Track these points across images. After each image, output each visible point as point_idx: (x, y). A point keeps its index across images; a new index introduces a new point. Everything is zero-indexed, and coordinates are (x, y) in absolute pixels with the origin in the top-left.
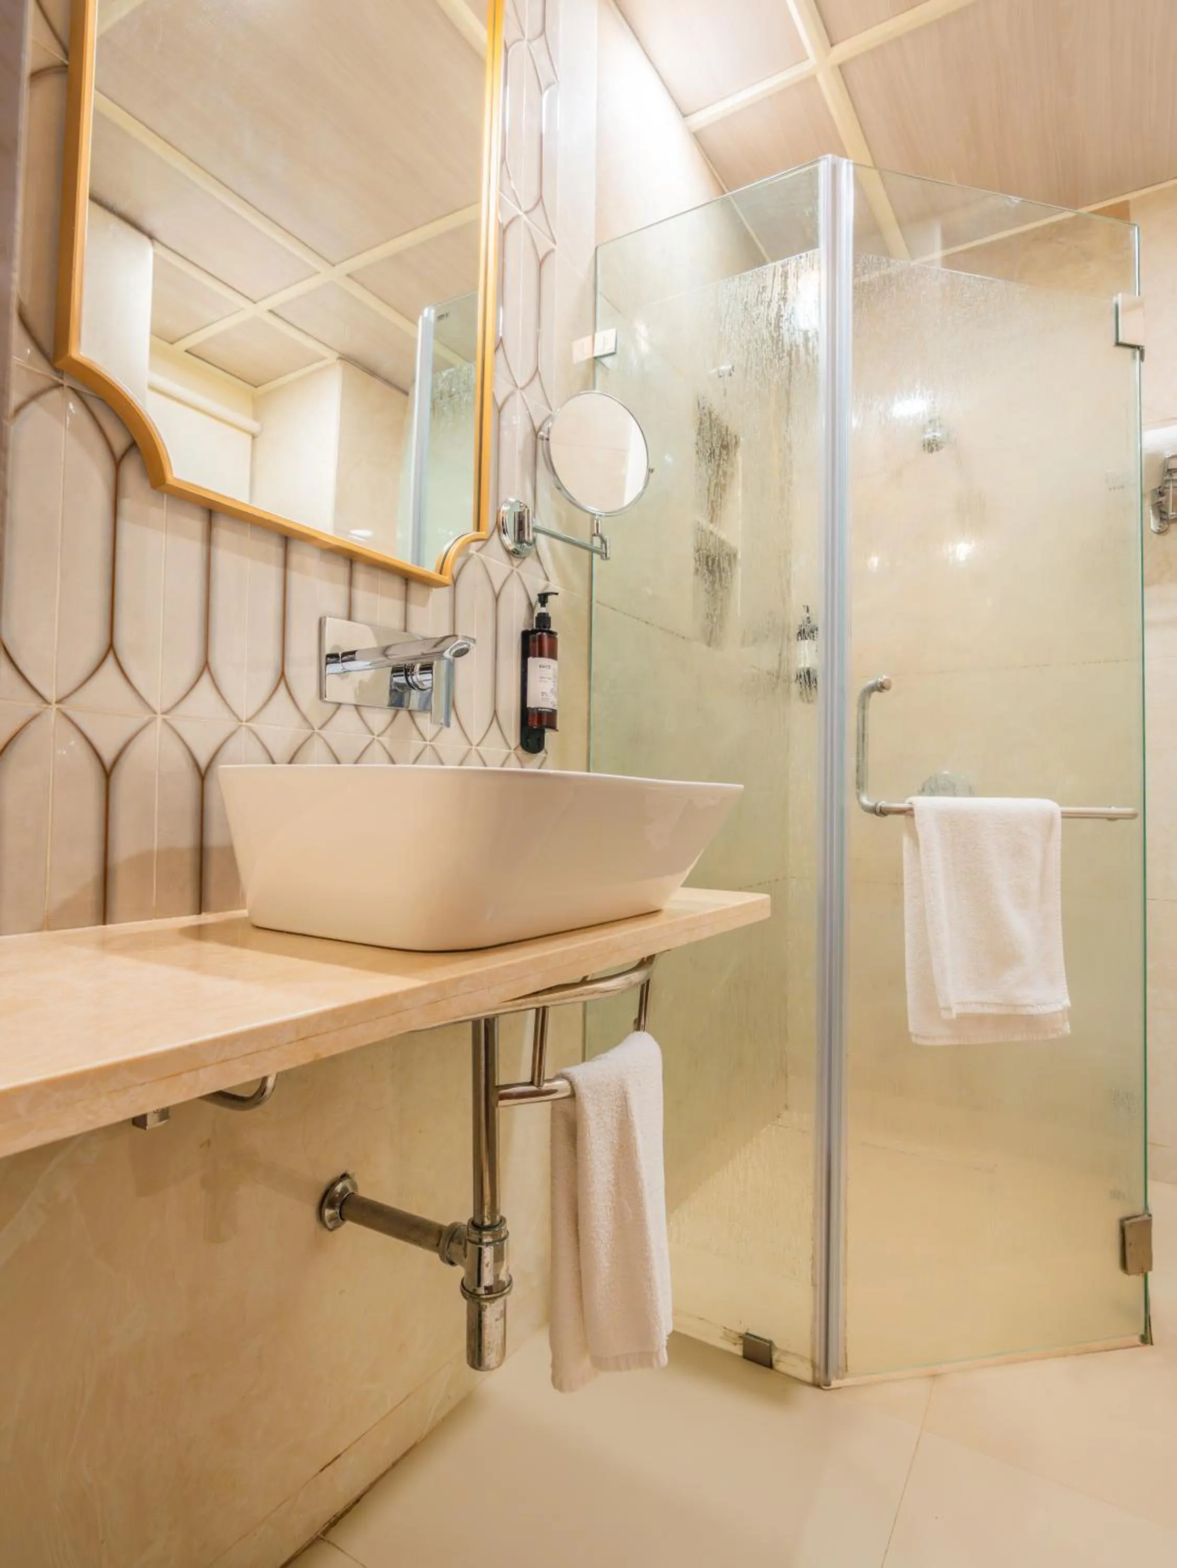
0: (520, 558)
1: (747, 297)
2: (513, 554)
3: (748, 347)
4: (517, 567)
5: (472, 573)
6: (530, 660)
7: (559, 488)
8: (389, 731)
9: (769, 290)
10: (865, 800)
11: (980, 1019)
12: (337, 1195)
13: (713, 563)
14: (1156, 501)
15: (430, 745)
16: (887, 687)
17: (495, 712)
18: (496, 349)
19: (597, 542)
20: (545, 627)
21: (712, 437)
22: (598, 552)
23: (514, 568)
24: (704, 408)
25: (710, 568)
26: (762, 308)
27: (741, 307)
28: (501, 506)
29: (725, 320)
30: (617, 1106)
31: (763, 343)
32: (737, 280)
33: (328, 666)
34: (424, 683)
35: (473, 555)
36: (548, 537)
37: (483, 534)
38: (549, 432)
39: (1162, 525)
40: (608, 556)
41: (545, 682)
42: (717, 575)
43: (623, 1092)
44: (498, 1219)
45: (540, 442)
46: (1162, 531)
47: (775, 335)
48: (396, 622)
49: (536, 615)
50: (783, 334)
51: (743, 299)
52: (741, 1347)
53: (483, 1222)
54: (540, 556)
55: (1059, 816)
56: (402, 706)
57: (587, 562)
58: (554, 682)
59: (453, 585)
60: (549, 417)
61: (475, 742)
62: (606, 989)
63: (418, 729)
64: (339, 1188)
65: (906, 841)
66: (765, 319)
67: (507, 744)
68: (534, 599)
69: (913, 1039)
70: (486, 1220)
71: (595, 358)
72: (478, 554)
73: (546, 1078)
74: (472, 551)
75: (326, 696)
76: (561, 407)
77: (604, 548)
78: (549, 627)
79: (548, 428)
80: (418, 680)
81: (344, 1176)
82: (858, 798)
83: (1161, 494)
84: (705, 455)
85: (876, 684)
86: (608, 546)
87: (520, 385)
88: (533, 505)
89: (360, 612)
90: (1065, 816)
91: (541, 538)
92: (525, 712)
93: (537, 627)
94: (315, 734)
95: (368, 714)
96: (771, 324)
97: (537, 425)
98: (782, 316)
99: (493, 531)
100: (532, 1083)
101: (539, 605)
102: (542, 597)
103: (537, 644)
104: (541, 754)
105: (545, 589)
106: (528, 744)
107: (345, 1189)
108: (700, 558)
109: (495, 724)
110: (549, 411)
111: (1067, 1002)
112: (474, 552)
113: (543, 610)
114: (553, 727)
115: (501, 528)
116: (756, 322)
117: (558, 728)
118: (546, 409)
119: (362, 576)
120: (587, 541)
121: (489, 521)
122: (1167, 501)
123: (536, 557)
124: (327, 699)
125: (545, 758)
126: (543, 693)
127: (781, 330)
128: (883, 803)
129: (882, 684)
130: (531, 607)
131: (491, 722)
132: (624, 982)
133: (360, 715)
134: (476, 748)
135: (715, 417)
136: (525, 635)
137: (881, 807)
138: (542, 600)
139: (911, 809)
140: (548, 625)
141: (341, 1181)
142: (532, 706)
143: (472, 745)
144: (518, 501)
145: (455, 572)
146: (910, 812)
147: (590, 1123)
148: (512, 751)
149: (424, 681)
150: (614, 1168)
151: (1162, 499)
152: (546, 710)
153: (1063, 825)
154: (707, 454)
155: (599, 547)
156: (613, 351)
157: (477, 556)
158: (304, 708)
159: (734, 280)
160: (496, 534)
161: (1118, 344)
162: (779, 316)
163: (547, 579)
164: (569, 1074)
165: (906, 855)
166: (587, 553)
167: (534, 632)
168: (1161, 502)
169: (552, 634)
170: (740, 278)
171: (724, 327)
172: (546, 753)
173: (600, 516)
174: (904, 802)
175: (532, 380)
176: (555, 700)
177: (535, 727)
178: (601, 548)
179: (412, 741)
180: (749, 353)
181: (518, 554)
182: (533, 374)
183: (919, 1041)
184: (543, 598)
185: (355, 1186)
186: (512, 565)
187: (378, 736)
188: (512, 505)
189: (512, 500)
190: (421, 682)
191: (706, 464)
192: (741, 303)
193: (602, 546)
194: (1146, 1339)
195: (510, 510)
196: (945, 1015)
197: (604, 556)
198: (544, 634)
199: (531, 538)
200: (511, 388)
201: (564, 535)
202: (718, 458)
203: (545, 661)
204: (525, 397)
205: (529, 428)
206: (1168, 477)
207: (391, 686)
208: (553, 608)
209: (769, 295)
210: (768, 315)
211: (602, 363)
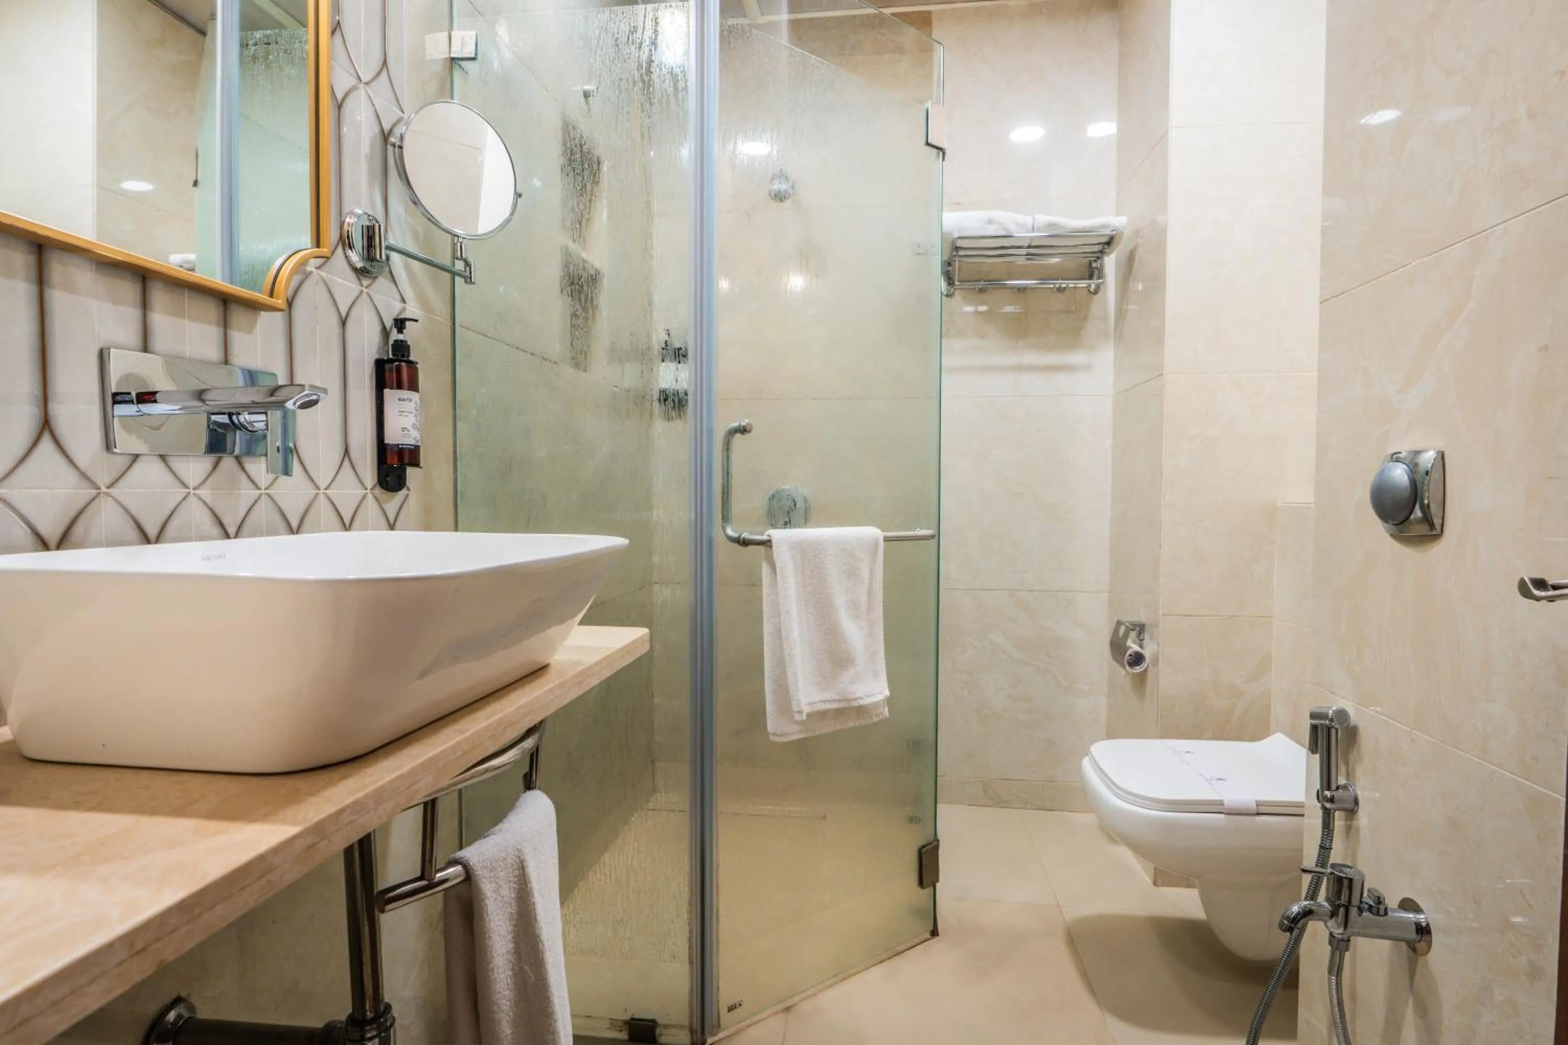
0: (370, 278)
1: (618, 33)
2: (361, 273)
3: (619, 85)
4: (367, 287)
5: (311, 296)
6: (387, 391)
7: (415, 203)
8: (210, 480)
9: (640, 31)
10: (730, 532)
11: (823, 714)
12: (169, 1026)
13: (586, 300)
14: (945, 270)
15: (267, 494)
16: (748, 430)
17: (347, 452)
18: (333, 32)
19: (460, 265)
20: (403, 356)
21: (583, 170)
22: (460, 275)
23: (363, 289)
24: (574, 139)
25: (583, 304)
26: (633, 48)
27: (611, 42)
28: (346, 218)
29: (596, 52)
30: (514, 877)
31: (634, 85)
32: (607, 13)
33: (116, 406)
34: (255, 424)
35: (311, 272)
36: (404, 257)
37: (324, 251)
38: (402, 138)
39: (949, 287)
40: (473, 280)
41: (405, 416)
42: (591, 312)
43: (521, 862)
44: (382, 1008)
45: (390, 148)
46: (949, 294)
47: (646, 79)
48: (213, 353)
49: (391, 342)
50: (654, 80)
51: (614, 35)
52: (627, 1032)
53: (364, 1016)
54: (394, 276)
55: (882, 539)
56: (224, 450)
57: (449, 285)
58: (415, 416)
59: (287, 311)
60: (399, 121)
61: (323, 485)
62: (499, 765)
63: (249, 477)
64: (172, 1016)
65: (765, 569)
66: (636, 59)
67: (362, 483)
68: (389, 323)
69: (771, 738)
70: (368, 1013)
71: (453, 59)
72: (319, 271)
73: (437, 868)
74: (310, 268)
75: (115, 447)
76: (416, 113)
77: (468, 272)
78: (409, 356)
79: (401, 135)
80: (245, 420)
81: (177, 1001)
82: (724, 531)
83: (949, 264)
84: (577, 188)
85: (740, 426)
86: (472, 269)
87: (365, 79)
88: (384, 221)
89: (159, 341)
90: (887, 539)
91: (395, 257)
92: (383, 448)
93: (393, 355)
94: (102, 495)
95: (178, 465)
96: (642, 67)
97: (387, 127)
98: (653, 62)
99: (337, 246)
100: (421, 878)
101: (395, 330)
102: (399, 322)
103: (395, 374)
104: (404, 492)
105: (399, 314)
106: (387, 482)
107: (179, 1017)
108: (572, 293)
109: (346, 462)
110: (401, 114)
111: (887, 693)
112: (313, 269)
113: (401, 337)
114: (416, 464)
115: (346, 242)
116: (627, 61)
117: (421, 465)
118: (396, 110)
119: (159, 296)
120: (447, 262)
121: (331, 234)
122: (954, 270)
123: (389, 276)
124: (115, 450)
125: (407, 495)
126: (404, 429)
127: (652, 75)
128: (746, 535)
129: (744, 427)
130: (385, 333)
131: (343, 460)
132: (516, 753)
133: (168, 466)
134: (324, 491)
135: (587, 150)
136: (380, 364)
137: (744, 538)
138: (399, 326)
139: (770, 541)
140: (406, 354)
141: (172, 1009)
142: (391, 442)
143: (318, 488)
144: (366, 213)
145: (290, 293)
146: (769, 544)
147: (487, 902)
148: (368, 491)
149: (254, 422)
150: (514, 938)
151: (950, 268)
152: (408, 446)
153: (885, 545)
154: (579, 188)
155: (463, 269)
156: (473, 56)
157: (318, 274)
158: (82, 460)
159: (604, 11)
160: (340, 249)
161: (928, 144)
162: (650, 61)
163: (404, 301)
164: (462, 858)
165: (766, 581)
166: (448, 275)
167: (390, 361)
168: (949, 271)
169: (412, 365)
170: (611, 11)
171: (595, 59)
172: (409, 489)
173: (464, 238)
174: (763, 534)
175: (379, 73)
176: (418, 436)
177: (395, 466)
178: (465, 271)
179: (242, 492)
180: (620, 92)
181: (367, 272)
182: (380, 67)
183: (776, 739)
184: (400, 324)
185: (191, 1008)
186: (362, 286)
187: (195, 489)
188: (359, 217)
189: (360, 212)
190: (251, 423)
191: (578, 198)
192: (612, 38)
193: (465, 268)
194: (934, 933)
195: (356, 222)
196: (797, 717)
197: (469, 280)
198: (403, 363)
199: (384, 257)
200: (353, 81)
201: (421, 255)
202: (590, 193)
203: (405, 394)
204: (370, 93)
205: (377, 130)
206: (955, 253)
207: (209, 426)
208: (410, 334)
209: (641, 37)
210: (639, 57)
211: (460, 66)
